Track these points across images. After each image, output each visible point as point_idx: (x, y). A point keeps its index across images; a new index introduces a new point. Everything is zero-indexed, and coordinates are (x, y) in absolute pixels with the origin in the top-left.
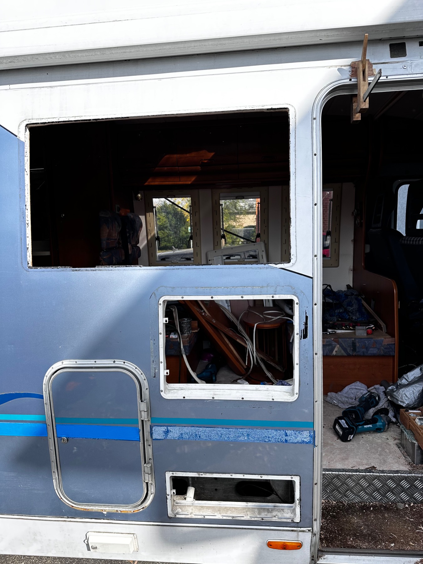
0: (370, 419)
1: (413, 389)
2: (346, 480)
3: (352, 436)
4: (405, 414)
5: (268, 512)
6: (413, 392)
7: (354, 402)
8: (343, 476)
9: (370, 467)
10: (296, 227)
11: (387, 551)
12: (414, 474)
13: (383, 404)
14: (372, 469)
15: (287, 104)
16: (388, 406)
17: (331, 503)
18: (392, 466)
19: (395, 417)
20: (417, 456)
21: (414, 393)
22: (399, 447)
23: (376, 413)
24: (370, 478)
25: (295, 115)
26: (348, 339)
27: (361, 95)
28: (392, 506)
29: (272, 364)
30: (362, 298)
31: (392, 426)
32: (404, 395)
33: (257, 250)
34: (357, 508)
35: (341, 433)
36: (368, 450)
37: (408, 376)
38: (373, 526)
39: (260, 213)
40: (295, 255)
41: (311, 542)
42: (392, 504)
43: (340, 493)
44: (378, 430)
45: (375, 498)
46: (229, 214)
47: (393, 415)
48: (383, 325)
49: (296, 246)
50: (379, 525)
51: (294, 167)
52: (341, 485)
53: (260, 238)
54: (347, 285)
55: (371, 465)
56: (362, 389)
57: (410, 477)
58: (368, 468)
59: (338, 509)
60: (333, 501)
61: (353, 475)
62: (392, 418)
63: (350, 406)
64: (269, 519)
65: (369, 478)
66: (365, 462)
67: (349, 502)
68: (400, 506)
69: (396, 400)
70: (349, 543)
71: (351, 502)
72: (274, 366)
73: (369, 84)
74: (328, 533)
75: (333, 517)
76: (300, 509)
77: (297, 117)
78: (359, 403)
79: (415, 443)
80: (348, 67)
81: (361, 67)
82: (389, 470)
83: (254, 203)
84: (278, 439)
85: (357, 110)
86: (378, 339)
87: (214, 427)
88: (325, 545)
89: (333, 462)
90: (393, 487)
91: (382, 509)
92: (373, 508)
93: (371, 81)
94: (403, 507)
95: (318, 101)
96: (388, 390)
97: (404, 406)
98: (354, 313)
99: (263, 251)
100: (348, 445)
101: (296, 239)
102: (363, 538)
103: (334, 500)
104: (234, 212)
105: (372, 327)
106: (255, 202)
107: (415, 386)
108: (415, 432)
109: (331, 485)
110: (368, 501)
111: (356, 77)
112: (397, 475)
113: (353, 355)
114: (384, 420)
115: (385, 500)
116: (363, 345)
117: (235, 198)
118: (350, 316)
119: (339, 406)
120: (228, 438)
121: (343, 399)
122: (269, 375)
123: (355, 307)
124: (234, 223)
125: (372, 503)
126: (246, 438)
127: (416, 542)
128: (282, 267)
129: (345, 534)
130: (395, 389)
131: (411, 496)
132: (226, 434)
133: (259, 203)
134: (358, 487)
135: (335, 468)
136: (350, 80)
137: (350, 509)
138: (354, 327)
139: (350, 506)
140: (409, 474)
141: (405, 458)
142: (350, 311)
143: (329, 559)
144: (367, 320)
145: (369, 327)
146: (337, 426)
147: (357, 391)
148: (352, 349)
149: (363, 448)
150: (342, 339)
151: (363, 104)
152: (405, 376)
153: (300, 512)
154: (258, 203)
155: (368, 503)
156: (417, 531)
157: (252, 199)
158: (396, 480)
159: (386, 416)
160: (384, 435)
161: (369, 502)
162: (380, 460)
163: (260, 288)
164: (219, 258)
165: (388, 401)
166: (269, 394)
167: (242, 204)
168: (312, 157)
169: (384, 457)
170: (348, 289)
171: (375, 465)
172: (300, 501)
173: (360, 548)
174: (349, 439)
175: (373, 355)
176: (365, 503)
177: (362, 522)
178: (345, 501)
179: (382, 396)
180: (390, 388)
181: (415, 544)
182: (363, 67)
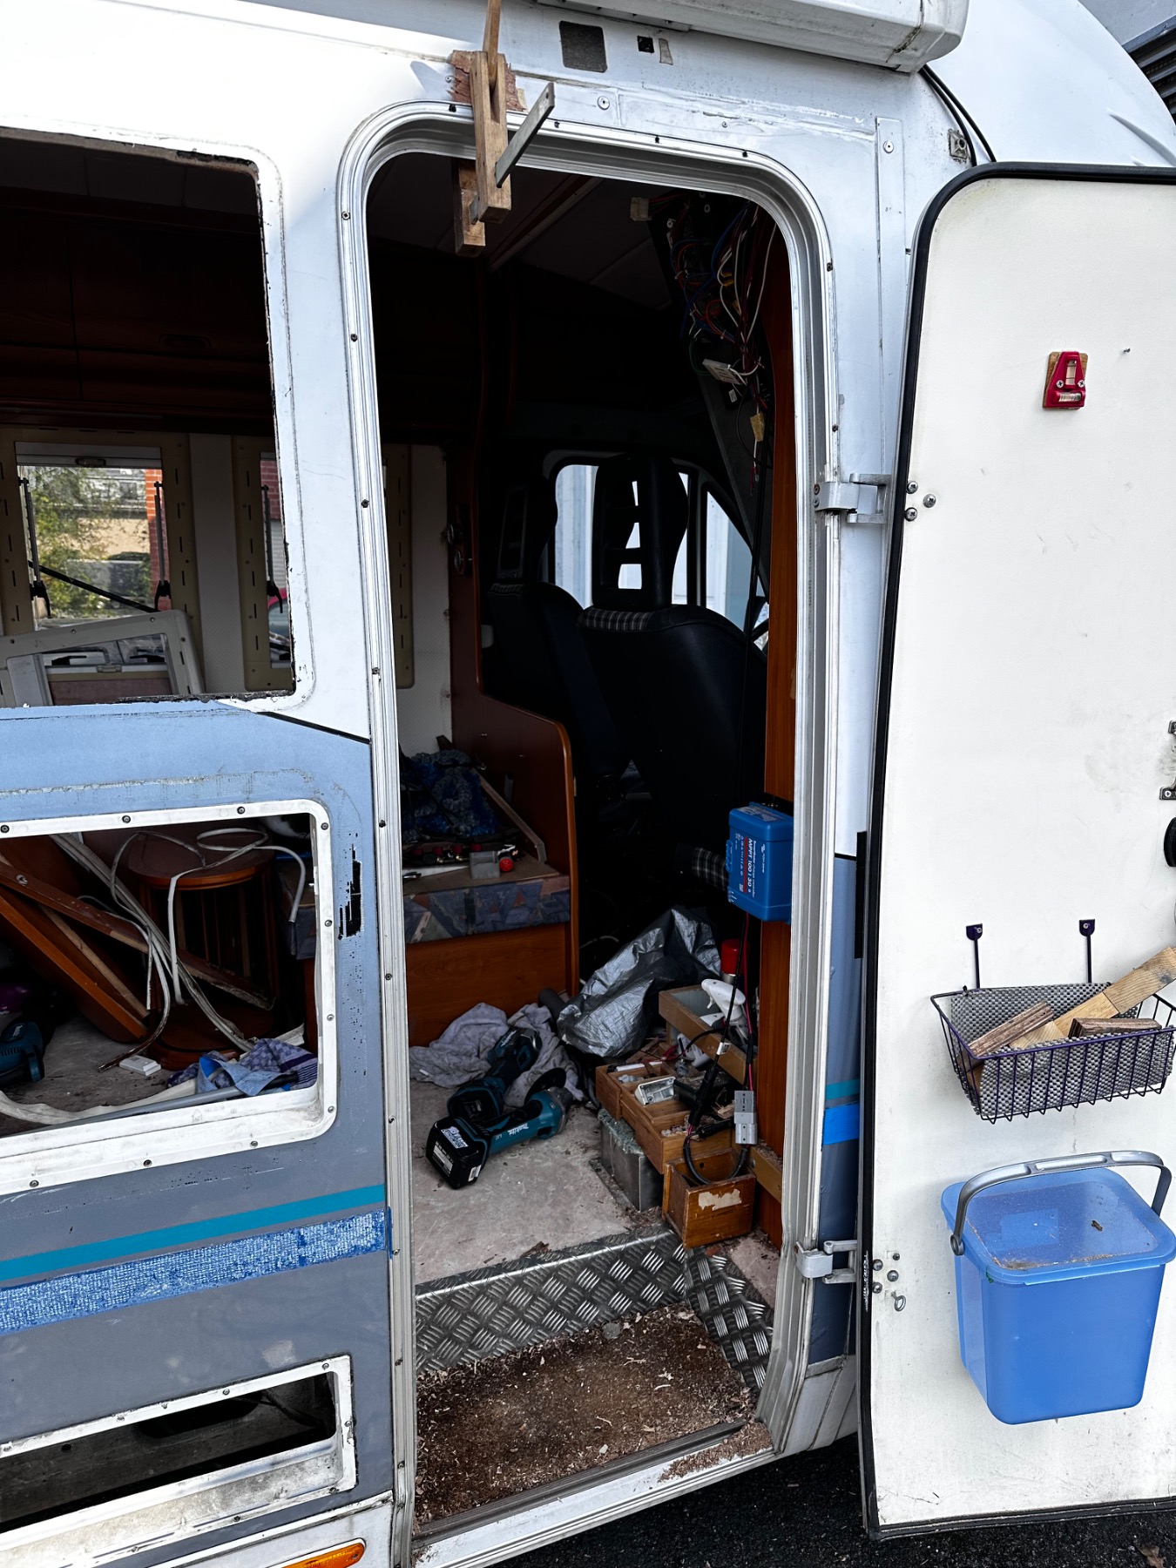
0: (522, 1108)
1: (620, 1008)
2: (473, 1302)
3: (480, 1167)
4: (608, 1079)
5: (254, 1490)
6: (622, 1014)
7: (475, 1063)
8: (464, 1296)
9: (533, 1249)
10: (306, 576)
11: (593, 1470)
12: (641, 1237)
13: (549, 1057)
14: (539, 1252)
15: (251, 148)
16: (562, 1060)
17: (436, 1378)
18: (586, 1229)
19: (580, 1086)
20: (643, 1187)
21: (623, 1017)
22: (597, 1171)
23: (536, 1088)
24: (534, 1281)
25: (281, 192)
26: (452, 892)
27: (487, 162)
28: (592, 1338)
29: (233, 993)
30: (480, 771)
31: (575, 1113)
32: (602, 1027)
33: (162, 636)
34: (505, 1372)
35: (449, 1165)
36: (523, 1199)
37: (605, 974)
38: (552, 1410)
39: (163, 516)
40: (310, 669)
41: (392, 1528)
42: (590, 1331)
43: (457, 1342)
44: (545, 1133)
45: (548, 1330)
46: (54, 514)
47: (575, 1083)
48: (538, 844)
49: (311, 637)
50: (566, 1402)
51: (287, 372)
52: (460, 1321)
53: (170, 598)
54: (438, 738)
55: (534, 1240)
56: (492, 1021)
57: (632, 1250)
58: (528, 1252)
59: (454, 1391)
60: (439, 1372)
61: (489, 1285)
62: (573, 1093)
63: (466, 1078)
64: (256, 1510)
65: (532, 1280)
66: (518, 1235)
67: (483, 1361)
68: (612, 1332)
69: (583, 1043)
70: (494, 1485)
71: (488, 1359)
72: (240, 996)
73: (511, 134)
74: (433, 1476)
75: (446, 1418)
76: (355, 1449)
77: (286, 200)
78: (490, 1067)
79: (638, 1156)
80: (444, 66)
81: (483, 71)
82: (580, 1245)
83: (138, 483)
84: (277, 1260)
85: (472, 212)
86: (529, 882)
87: (45, 1281)
88: (430, 1515)
89: (432, 1260)
90: (592, 1286)
91: (568, 1352)
92: (545, 1359)
93: (517, 128)
94: (619, 1333)
95: (355, 158)
96: (560, 1019)
97: (602, 1055)
98: (461, 814)
99: (183, 640)
100: (470, 1195)
101: (308, 614)
102: (528, 1455)
103: (441, 1368)
104: (72, 509)
105: (512, 851)
106: (143, 482)
107: (626, 998)
108: (637, 1127)
109: (432, 1330)
110: (532, 1342)
111: (467, 102)
112: (600, 1252)
113: (467, 935)
114: (556, 1104)
115: (575, 1325)
116: (492, 902)
117: (73, 461)
118: (452, 824)
119: (436, 1083)
120: (101, 1304)
121: (446, 1059)
122: (225, 1028)
123: (465, 797)
124: (74, 542)
125: (541, 1346)
126: (165, 1286)
127: (658, 1422)
128: (267, 710)
129: (481, 1460)
130: (577, 1012)
131: (636, 1297)
132: (92, 1292)
133: (161, 485)
134: (506, 1312)
135: (440, 1277)
136: (452, 108)
137: (488, 1380)
138: (465, 854)
139: (486, 1372)
140: (629, 1242)
141: (615, 1198)
142: (451, 811)
143: (444, 1554)
144: (497, 832)
145: (504, 850)
146: (436, 1147)
147: (481, 1029)
148: (465, 917)
149: (508, 1196)
150: (439, 894)
151: (496, 194)
152: (598, 973)
153: (356, 1456)
154: (157, 485)
155: (531, 1349)
156: (657, 1388)
157: (129, 471)
158: (598, 1267)
159: (560, 1091)
160: (557, 1144)
161: (536, 1344)
162: (556, 1220)
163: (191, 782)
164: (29, 664)
165: (561, 1046)
166: (238, 1130)
167: (97, 482)
168: (345, 344)
169: (564, 1208)
170: (440, 748)
171: (545, 1237)
172: (355, 1425)
173: (524, 1489)
174: (470, 1179)
175: (518, 927)
176: (525, 1350)
177: (522, 1410)
178: (473, 1359)
179: (546, 1033)
180: (566, 1011)
181: (656, 1426)
182: (490, 74)
